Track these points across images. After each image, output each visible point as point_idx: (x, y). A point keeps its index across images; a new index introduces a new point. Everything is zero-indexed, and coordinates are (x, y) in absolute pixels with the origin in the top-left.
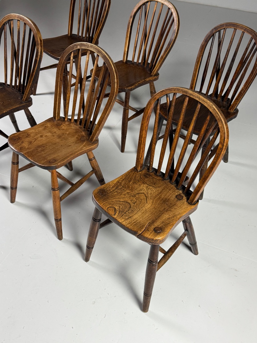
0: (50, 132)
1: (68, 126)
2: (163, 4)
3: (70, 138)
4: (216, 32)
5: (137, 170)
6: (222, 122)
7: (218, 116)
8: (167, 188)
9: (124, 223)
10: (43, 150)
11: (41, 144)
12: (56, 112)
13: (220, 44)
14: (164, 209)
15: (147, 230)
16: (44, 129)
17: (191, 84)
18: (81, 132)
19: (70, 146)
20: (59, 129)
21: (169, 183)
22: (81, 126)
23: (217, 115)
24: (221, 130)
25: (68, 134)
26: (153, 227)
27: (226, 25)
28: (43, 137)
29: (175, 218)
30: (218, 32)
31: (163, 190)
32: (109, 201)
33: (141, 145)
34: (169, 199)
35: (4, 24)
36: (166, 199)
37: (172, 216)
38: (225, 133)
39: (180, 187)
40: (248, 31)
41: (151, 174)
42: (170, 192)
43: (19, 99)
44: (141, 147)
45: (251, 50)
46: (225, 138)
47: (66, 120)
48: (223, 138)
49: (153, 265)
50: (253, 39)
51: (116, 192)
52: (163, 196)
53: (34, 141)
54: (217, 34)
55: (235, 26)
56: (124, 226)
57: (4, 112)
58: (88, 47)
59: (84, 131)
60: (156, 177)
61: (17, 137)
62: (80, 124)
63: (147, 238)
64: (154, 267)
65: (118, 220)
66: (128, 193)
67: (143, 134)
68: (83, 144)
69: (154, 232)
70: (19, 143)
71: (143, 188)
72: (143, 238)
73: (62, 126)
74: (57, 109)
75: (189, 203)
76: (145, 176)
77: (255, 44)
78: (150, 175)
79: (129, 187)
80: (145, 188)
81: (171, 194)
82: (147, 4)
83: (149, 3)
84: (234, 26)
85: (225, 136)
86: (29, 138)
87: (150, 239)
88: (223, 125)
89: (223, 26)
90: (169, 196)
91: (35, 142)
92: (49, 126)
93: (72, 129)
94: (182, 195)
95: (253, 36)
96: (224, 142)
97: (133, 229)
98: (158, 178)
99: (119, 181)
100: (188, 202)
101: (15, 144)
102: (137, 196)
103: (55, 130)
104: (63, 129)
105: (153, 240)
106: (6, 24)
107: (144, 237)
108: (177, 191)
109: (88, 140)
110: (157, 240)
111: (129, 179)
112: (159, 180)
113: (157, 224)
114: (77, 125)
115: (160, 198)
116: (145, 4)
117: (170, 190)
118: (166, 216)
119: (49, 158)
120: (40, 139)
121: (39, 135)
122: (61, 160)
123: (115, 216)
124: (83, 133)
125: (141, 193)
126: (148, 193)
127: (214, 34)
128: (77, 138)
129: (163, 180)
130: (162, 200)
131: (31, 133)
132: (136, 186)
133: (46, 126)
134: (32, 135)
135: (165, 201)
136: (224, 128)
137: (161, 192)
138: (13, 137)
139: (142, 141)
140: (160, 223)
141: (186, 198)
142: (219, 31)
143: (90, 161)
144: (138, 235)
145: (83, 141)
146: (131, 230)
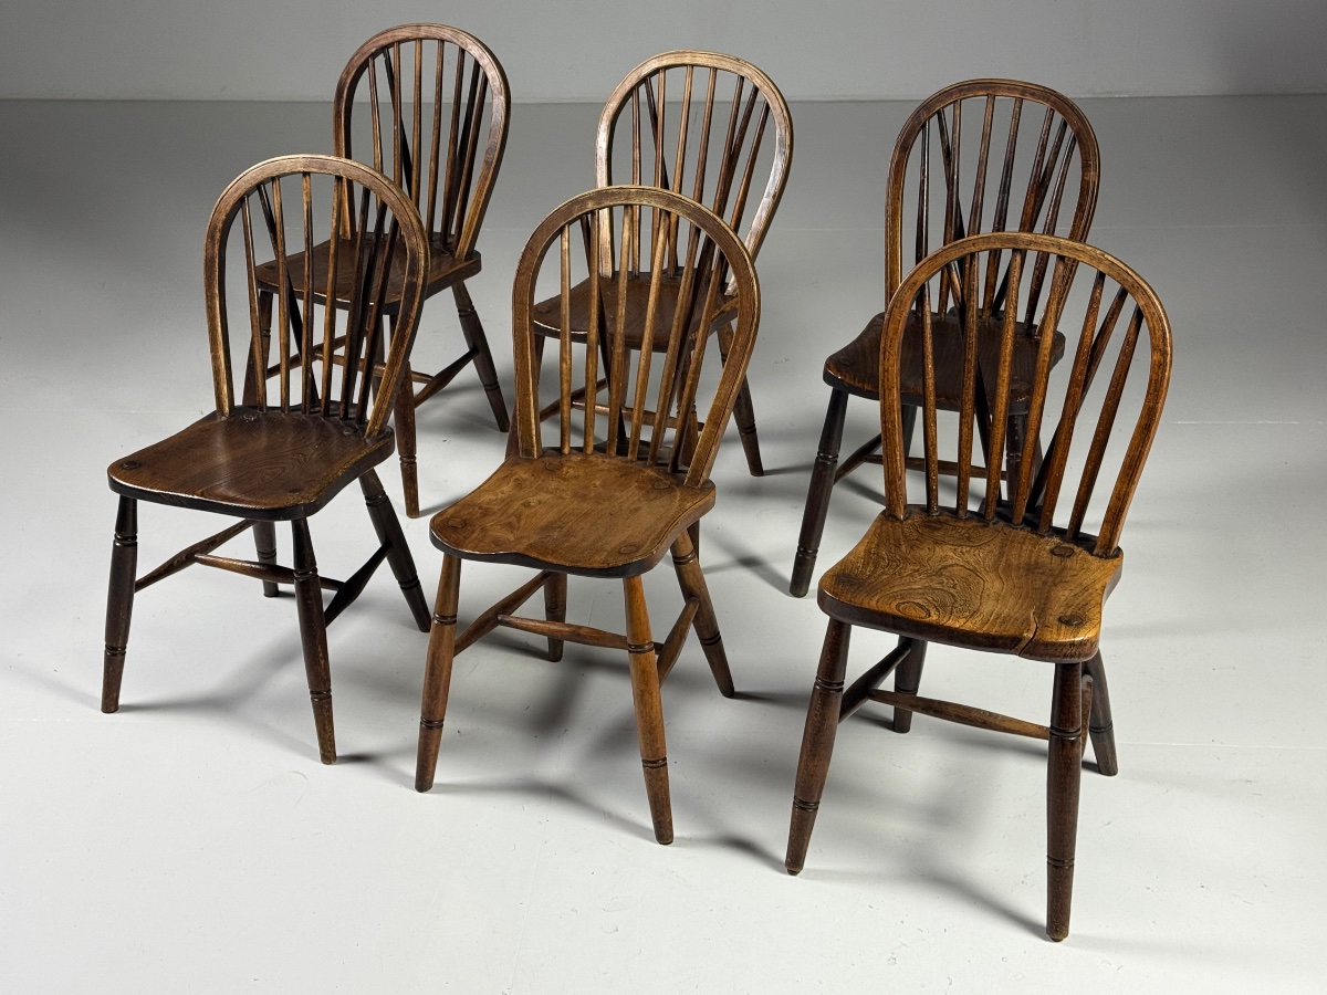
0: (540, 489)
1: (585, 465)
2: (716, 69)
3: (617, 494)
4: (930, 118)
5: (897, 519)
6: (1145, 291)
7: (1129, 278)
8: (1012, 542)
9: (969, 626)
10: (568, 535)
11: (543, 523)
12: (530, 430)
13: (949, 155)
14: (1045, 583)
15: (1043, 626)
16: (519, 484)
17: (886, 288)
18: (641, 471)
19: (637, 510)
20: (565, 479)
21: (1007, 530)
22: (629, 457)
23: (1125, 276)
24: (1146, 313)
25: (603, 486)
26: (1052, 619)
27: (960, 91)
28: (532, 507)
29: (1090, 591)
30: (936, 116)
31: (1002, 547)
32: (883, 593)
33: (894, 435)
34: (1037, 563)
35: (241, 201)
36: (1029, 565)
37: (1078, 590)
38: (1161, 319)
39: (1043, 530)
40: (1033, 95)
41: (941, 518)
42: (1024, 548)
43: (349, 436)
44: (894, 440)
45: (1058, 147)
46: (1165, 334)
47: (566, 451)
48: (1159, 334)
49: (1073, 743)
50: (1056, 112)
51: (883, 573)
52: (1014, 561)
53: (519, 521)
54: (935, 119)
55: (989, 88)
56: (974, 632)
57: (340, 474)
58: (627, 199)
59: (645, 466)
60: (961, 524)
61: (458, 520)
62: (622, 451)
63: (1053, 644)
64: (1076, 749)
65: (948, 624)
66: (915, 571)
67: (893, 401)
68: (675, 497)
69: (1063, 627)
70: (476, 534)
71: (948, 554)
72: (1042, 647)
73: (565, 469)
74: (533, 421)
75: (1101, 557)
76: (926, 527)
77: (1065, 125)
78: (938, 521)
79: (906, 558)
80: (951, 554)
81: (1031, 551)
82: (654, 79)
83: (662, 75)
84: (987, 89)
85: (1163, 326)
86: (493, 518)
87: (1063, 645)
88: (1150, 298)
89: (951, 95)
90: (1030, 557)
91: (523, 522)
92: (525, 476)
93: (603, 470)
94: (1066, 545)
95: (1054, 103)
96: (1165, 345)
97: (1005, 633)
98: (969, 525)
99: (870, 550)
100: (1097, 555)
101: (466, 538)
102: (946, 573)
103: (553, 485)
104: (576, 477)
105: (1072, 644)
106: (248, 197)
107: (1047, 644)
108: (1042, 541)
109: (680, 483)
110: (1082, 643)
111: (892, 541)
112: (975, 528)
113: (1057, 610)
114: (611, 457)
115: (1009, 565)
116: (645, 80)
117: (1023, 543)
118: (1062, 595)
119: (608, 547)
120: (527, 512)
121: (517, 505)
122: (652, 543)
123: (934, 618)
124: (650, 472)
125: (952, 566)
126: (968, 562)
127: (924, 126)
128: (640, 488)
129: (985, 526)
130: (1019, 568)
131: (488, 504)
132: (924, 553)
133: (517, 479)
134: (496, 508)
135: (1032, 568)
136: (1153, 303)
137: (1001, 554)
138: (442, 521)
139: (893, 422)
140: (1062, 609)
141: (1080, 549)
142: (938, 112)
143: (684, 563)
144: (1023, 644)
145: (670, 489)
146: (1001, 637)
